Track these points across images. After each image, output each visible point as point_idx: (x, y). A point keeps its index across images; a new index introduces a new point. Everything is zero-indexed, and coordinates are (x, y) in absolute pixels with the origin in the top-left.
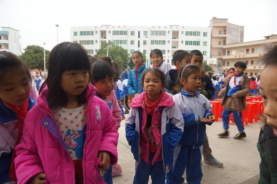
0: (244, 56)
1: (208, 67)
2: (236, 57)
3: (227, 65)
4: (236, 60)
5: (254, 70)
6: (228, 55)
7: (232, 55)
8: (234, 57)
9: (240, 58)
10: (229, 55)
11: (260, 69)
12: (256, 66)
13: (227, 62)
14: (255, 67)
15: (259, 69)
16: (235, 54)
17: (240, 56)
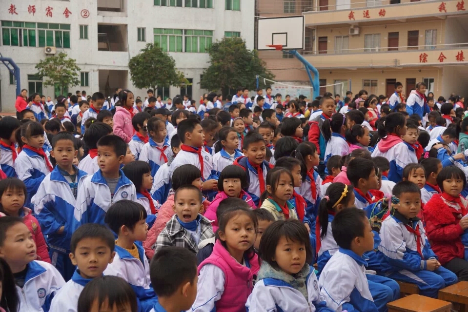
0: (382, 13)
1: (249, 60)
2: (351, 16)
3: (320, 48)
4: (353, 31)
5: (420, 69)
6: (321, 9)
7: (339, 8)
8: (344, 18)
9: (366, 19)
10: (326, 9)
11: (445, 62)
12: (426, 53)
13: (320, 38)
14: (423, 58)
15: (439, 63)
16: (348, 7)
17: (367, 13)
